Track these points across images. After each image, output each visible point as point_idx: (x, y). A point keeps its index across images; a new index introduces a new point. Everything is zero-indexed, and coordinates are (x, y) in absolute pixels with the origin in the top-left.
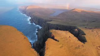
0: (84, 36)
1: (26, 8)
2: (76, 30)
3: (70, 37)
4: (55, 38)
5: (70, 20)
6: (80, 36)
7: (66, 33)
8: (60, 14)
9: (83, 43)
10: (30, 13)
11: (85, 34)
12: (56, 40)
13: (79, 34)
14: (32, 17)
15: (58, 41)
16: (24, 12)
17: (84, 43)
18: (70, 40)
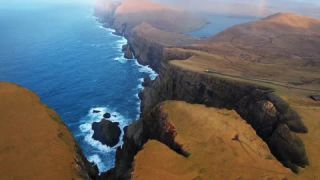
0: (299, 135)
1: (114, 8)
2: (270, 105)
3: (236, 138)
4: (178, 139)
5: (254, 57)
6: (280, 135)
7: (226, 118)
8: (222, 33)
9: (289, 170)
10: (125, 25)
11: (304, 130)
12: (178, 149)
13: (277, 122)
14: (132, 39)
15: (186, 155)
16: (109, 20)
17: (295, 171)
18: (236, 154)
